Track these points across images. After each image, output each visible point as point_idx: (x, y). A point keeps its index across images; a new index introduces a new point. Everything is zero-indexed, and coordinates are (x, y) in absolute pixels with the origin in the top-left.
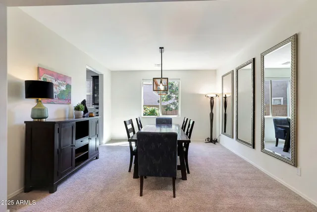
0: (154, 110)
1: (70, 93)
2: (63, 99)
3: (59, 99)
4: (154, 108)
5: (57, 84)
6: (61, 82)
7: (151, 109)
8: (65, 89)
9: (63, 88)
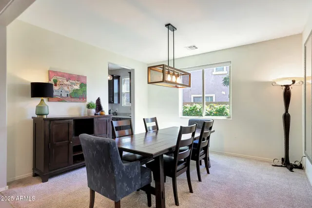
0: (223, 109)
1: (85, 92)
2: (76, 97)
3: (71, 97)
4: (223, 106)
5: (70, 84)
6: (74, 82)
7: (218, 107)
8: (79, 88)
9: (77, 87)
